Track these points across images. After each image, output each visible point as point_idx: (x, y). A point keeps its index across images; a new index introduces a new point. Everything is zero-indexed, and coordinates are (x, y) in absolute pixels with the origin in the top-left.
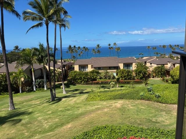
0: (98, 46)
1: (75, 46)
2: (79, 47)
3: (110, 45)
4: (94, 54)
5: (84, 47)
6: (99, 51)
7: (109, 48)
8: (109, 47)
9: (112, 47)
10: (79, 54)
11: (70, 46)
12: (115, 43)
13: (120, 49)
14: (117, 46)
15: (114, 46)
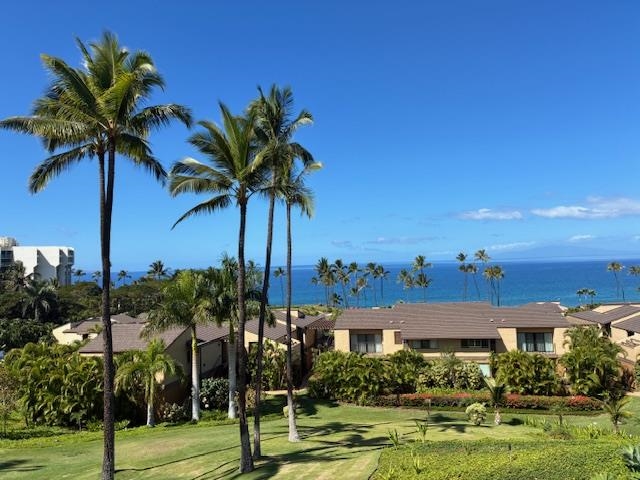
0: (421, 260)
1: (339, 263)
2: (354, 266)
3: (462, 257)
4: (406, 287)
5: (371, 266)
6: (423, 278)
7: (462, 268)
8: (462, 263)
9: (470, 266)
10: (354, 290)
11: (324, 263)
12: (482, 253)
13: (503, 272)
14: (489, 261)
15: (480, 261)
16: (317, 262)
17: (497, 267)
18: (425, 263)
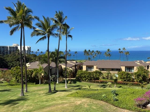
0: (109, 50)
1: (89, 50)
2: (93, 51)
3: (120, 49)
4: (106, 56)
5: (97, 51)
6: (109, 54)
7: (120, 52)
8: (120, 51)
9: (122, 52)
10: (93, 57)
11: (85, 51)
12: (124, 48)
13: (129, 53)
14: (126, 50)
15: (124, 50)
16: (84, 50)
17: (128, 52)
18: (110, 51)
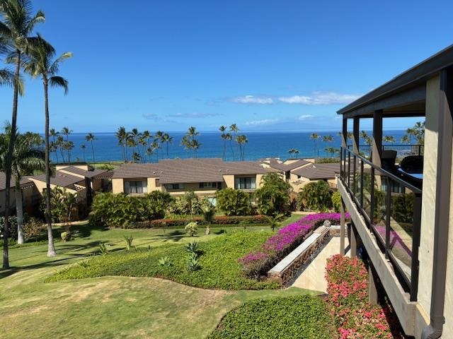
0: (192, 130)
1: (135, 131)
2: (147, 133)
3: (223, 129)
4: (186, 148)
5: (160, 133)
6: (194, 142)
7: (223, 136)
8: (222, 132)
9: (228, 135)
10: (149, 150)
11: (122, 131)
12: (234, 126)
13: (246, 139)
14: (238, 132)
15: (233, 132)
16: (117, 130)
17: (243, 136)
18: (195, 132)
